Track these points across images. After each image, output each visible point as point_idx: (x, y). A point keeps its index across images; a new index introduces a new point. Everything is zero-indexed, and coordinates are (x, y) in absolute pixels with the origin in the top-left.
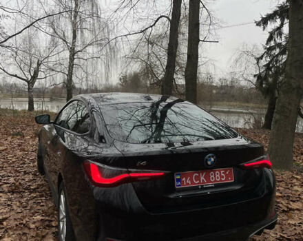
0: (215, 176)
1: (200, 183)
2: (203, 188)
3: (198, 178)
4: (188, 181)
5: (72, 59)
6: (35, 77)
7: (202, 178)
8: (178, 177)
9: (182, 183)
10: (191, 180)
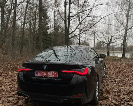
0: (50, 74)
1: (44, 75)
2: (44, 77)
3: (43, 74)
4: (40, 74)
5: (126, 32)
6: (110, 42)
7: (45, 74)
8: (37, 72)
9: (38, 74)
10: (41, 74)
